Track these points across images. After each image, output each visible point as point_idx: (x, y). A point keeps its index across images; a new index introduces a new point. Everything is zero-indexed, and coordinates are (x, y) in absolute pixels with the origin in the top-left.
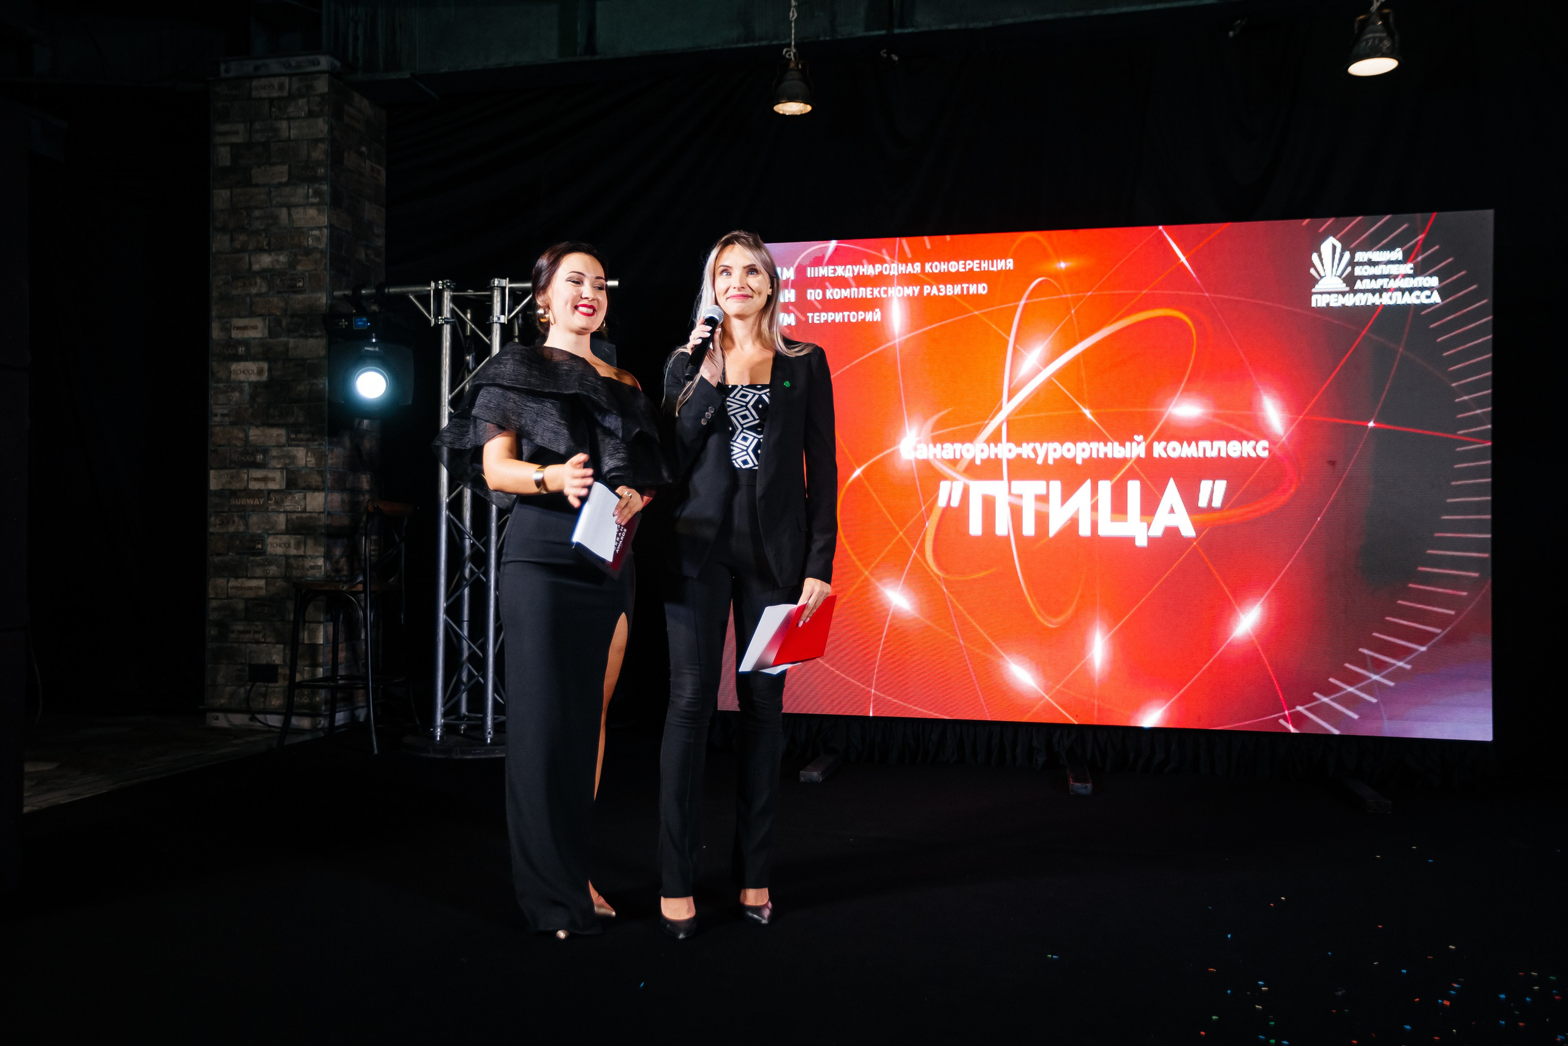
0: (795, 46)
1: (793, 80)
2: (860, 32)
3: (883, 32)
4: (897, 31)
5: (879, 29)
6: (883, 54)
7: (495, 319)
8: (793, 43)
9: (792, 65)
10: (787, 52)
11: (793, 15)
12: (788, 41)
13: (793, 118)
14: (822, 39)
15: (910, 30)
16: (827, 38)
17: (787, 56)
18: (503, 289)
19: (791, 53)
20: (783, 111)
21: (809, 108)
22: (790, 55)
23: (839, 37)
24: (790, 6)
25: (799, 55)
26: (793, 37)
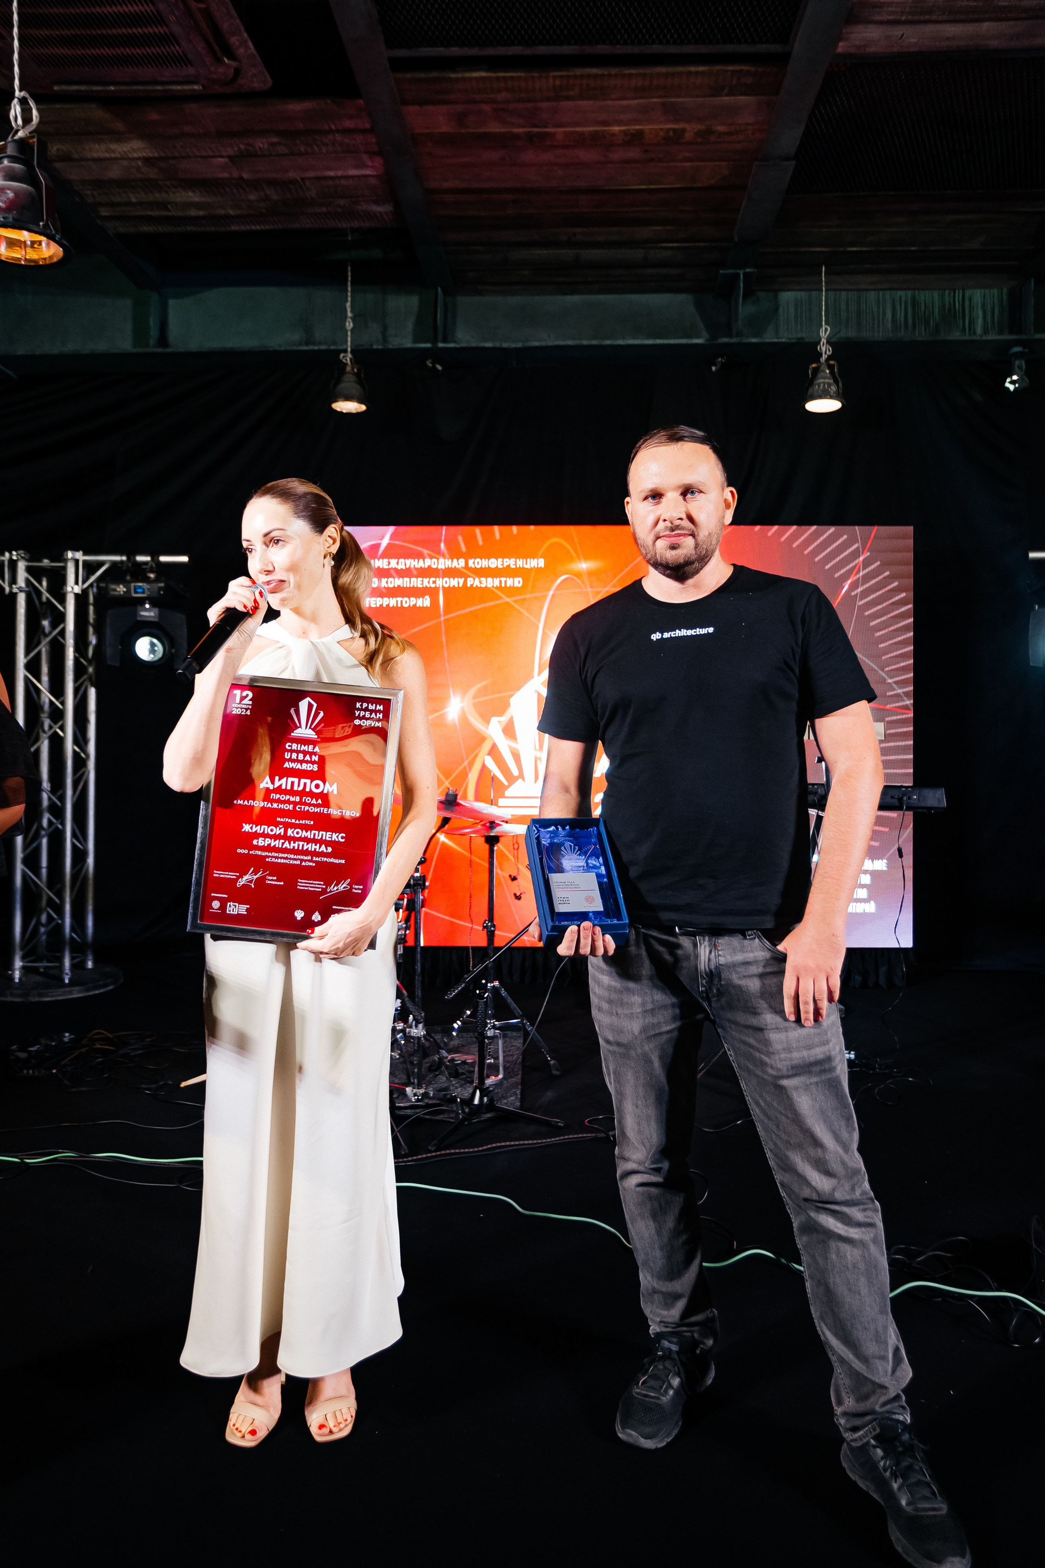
0: (352, 352)
1: (349, 382)
2: (409, 344)
3: (429, 345)
4: (441, 345)
5: (425, 342)
6: (429, 364)
7: (69, 589)
8: (349, 349)
9: (348, 369)
10: (344, 357)
11: (349, 325)
12: (344, 347)
13: (349, 415)
14: (375, 347)
15: (452, 345)
16: (380, 347)
17: (344, 361)
18: (77, 562)
19: (347, 358)
20: (340, 408)
21: (363, 408)
22: (346, 360)
23: (391, 347)
24: (346, 317)
25: (355, 361)
26: (349, 344)
